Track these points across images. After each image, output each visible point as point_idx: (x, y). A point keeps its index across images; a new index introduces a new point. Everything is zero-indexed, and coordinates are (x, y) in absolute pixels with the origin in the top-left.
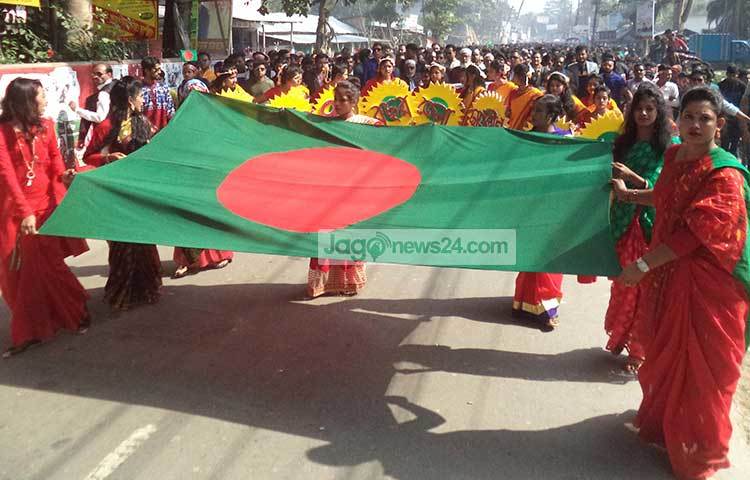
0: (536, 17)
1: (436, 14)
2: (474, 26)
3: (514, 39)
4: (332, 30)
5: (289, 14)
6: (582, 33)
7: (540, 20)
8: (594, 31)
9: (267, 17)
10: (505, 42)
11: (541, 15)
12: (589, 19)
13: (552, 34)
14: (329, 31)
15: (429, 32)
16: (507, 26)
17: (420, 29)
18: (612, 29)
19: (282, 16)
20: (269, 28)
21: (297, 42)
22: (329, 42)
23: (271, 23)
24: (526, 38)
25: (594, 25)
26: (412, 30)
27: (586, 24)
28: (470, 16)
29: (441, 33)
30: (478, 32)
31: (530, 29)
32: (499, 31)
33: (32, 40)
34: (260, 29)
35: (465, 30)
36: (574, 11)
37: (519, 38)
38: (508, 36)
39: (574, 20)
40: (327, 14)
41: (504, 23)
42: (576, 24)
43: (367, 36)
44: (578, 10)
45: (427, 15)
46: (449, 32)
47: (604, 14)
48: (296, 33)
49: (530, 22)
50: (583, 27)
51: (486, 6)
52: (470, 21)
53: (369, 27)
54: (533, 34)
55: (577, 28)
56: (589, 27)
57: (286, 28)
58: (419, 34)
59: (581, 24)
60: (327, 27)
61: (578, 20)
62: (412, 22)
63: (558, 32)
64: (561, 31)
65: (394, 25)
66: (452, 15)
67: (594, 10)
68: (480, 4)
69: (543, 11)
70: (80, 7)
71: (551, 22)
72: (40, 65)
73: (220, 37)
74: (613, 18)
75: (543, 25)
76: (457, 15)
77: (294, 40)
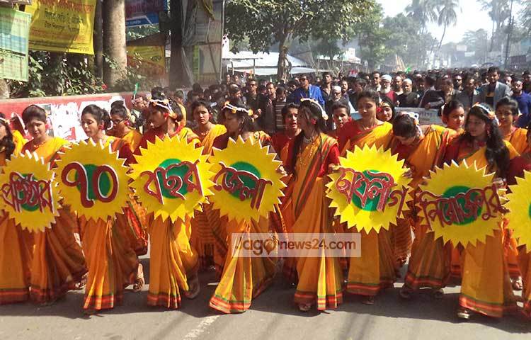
0: (456, 46)
1: (371, 46)
2: (402, 56)
3: (437, 66)
4: (290, 64)
5: (255, 52)
6: (497, 58)
7: (459, 48)
8: (506, 57)
9: (238, 56)
10: (430, 68)
11: (460, 43)
12: (502, 46)
13: (470, 60)
14: (287, 64)
15: (366, 62)
16: (431, 55)
17: (358, 60)
18: (523, 54)
19: (249, 54)
20: (236, 64)
21: (260, 74)
22: (288, 73)
23: (238, 60)
24: (447, 64)
25: (507, 52)
26: (351, 61)
27: (500, 50)
28: (399, 47)
29: (375, 63)
30: (406, 61)
31: (450, 56)
32: (424, 59)
33: (90, 78)
34: (229, 66)
35: (395, 60)
36: (489, 39)
37: (442, 64)
38: (433, 62)
39: (489, 47)
40: (286, 51)
41: (428, 52)
42: (491, 51)
43: (314, 67)
44: (492, 38)
45: (364, 48)
46: (383, 62)
47: (516, 41)
48: (257, 67)
49: (451, 50)
50: (497, 54)
51: (412, 38)
52: (399, 53)
53: (317, 61)
54: (453, 60)
55: (492, 54)
56: (502, 53)
57: (250, 63)
58: (357, 64)
59: (495, 50)
60: (286, 61)
61: (492, 47)
62: (350, 55)
63: (475, 58)
64: (478, 57)
65: (335, 58)
66: (383, 47)
67: (507, 37)
68: (407, 38)
69: (461, 40)
70: (119, 53)
71: (469, 50)
72: (97, 95)
73: (214, 72)
74: (523, 44)
75: (462, 53)
76: (388, 47)
77: (256, 73)
